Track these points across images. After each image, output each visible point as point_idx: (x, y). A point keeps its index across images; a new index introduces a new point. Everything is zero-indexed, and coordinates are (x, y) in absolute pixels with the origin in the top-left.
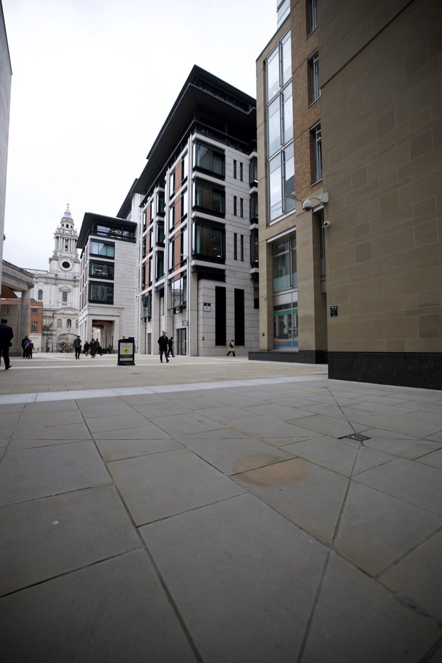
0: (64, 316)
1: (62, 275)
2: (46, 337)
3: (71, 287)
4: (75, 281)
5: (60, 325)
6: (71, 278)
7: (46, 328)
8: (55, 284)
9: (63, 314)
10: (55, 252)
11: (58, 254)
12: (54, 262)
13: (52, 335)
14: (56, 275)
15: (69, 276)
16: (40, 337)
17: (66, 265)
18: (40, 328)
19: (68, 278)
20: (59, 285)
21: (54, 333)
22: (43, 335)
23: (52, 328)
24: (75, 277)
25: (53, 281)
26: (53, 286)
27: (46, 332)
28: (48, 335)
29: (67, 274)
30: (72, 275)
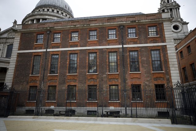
1: (175, 36)
6: (183, 37)
30: (183, 35)
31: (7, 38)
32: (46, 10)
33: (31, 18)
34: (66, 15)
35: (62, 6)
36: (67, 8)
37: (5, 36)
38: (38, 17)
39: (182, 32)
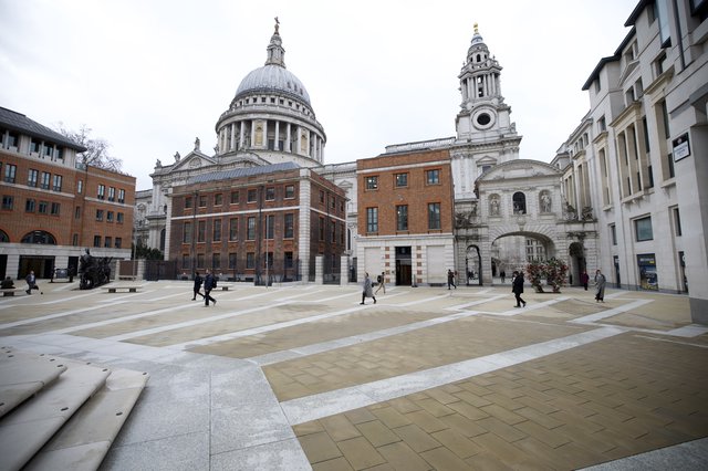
0: (504, 186)
1: (478, 138)
2: (463, 245)
3: (495, 155)
4: (502, 143)
5: (495, 210)
6: (496, 139)
7: (462, 222)
8: (469, 156)
9: (502, 180)
10: (464, 105)
11: (469, 106)
12: (464, 120)
13: (477, 238)
14: (469, 141)
15: (491, 135)
16: (451, 241)
17: (484, 119)
18: (447, 220)
19: (489, 140)
20: (475, 157)
21: (482, 232)
22: (457, 239)
23: (477, 221)
24: (502, 136)
25: (465, 151)
26: (466, 160)
27: (463, 232)
28: (467, 238)
29: (488, 134)
30: (496, 134)
31: (189, 171)
32: (251, 101)
33: (227, 122)
34: (290, 104)
35: (280, 87)
36: (293, 86)
37: (186, 167)
38: (237, 118)
39: (495, 128)
